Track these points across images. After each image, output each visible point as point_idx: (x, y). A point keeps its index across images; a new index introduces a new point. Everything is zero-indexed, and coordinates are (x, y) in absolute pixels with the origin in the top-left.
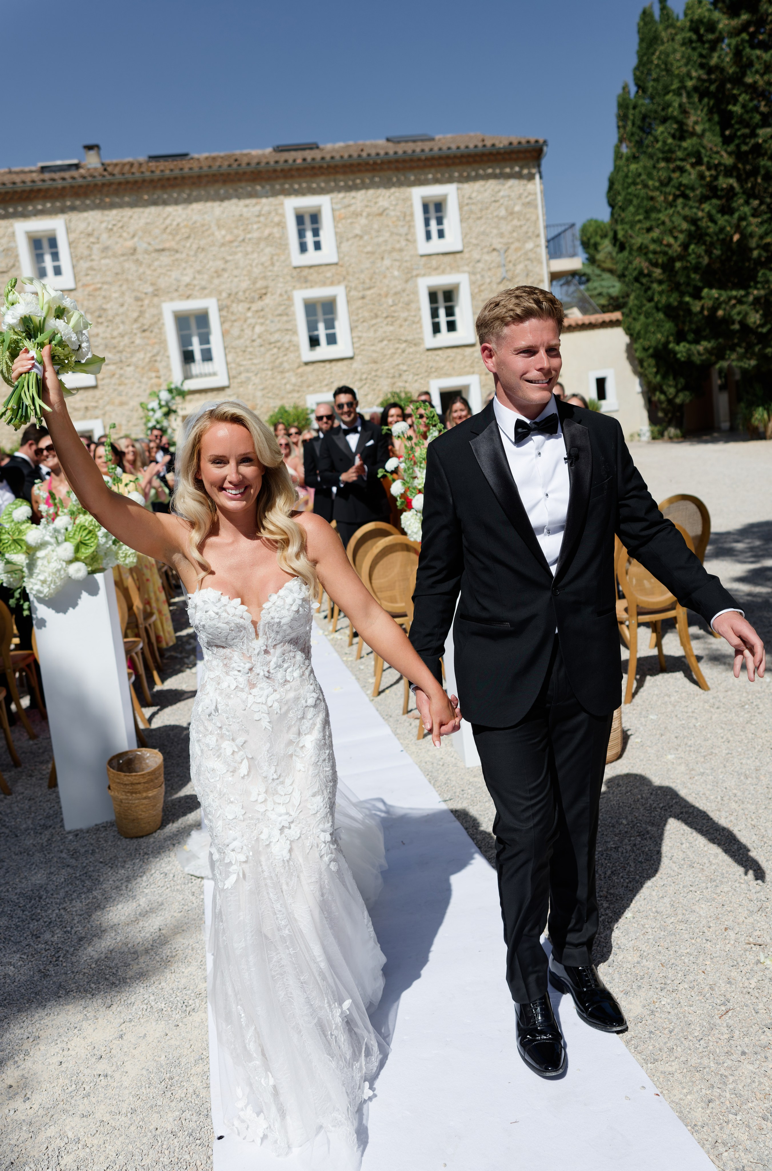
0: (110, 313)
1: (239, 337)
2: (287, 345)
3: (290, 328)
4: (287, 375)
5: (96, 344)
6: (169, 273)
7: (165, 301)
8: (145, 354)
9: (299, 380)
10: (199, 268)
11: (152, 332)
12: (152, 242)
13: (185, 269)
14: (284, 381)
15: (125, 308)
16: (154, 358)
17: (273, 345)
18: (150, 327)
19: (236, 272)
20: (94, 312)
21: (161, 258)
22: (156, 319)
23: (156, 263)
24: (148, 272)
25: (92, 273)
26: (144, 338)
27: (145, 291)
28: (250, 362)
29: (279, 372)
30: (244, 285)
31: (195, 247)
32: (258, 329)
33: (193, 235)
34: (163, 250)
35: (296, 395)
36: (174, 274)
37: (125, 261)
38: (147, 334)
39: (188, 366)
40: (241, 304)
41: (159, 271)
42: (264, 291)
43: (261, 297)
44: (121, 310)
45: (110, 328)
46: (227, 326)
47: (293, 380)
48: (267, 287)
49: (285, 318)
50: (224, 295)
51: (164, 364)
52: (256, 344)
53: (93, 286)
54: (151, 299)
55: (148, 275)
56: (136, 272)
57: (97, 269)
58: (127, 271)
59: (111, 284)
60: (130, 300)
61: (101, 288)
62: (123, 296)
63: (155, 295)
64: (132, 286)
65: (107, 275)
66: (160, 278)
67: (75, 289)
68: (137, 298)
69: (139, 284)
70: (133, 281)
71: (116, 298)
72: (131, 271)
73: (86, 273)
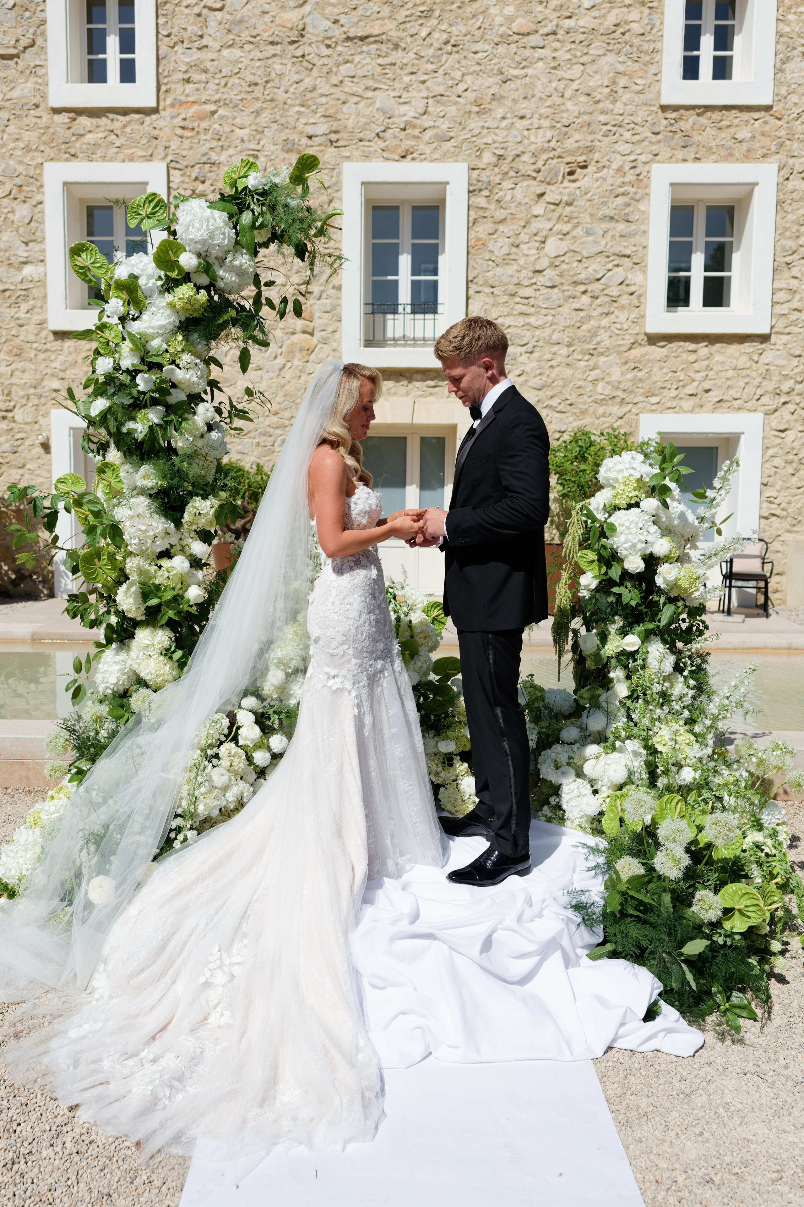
1: (507, 260)
2: (614, 291)
3: (627, 252)
4: (602, 359)
6: (370, 94)
7: (348, 158)
9: (630, 376)
10: (441, 90)
12: (343, 19)
13: (406, 89)
14: (593, 375)
17: (582, 288)
19: (523, 107)
20: (192, 167)
21: (357, 59)
23: (345, 69)
24: (324, 88)
25: (196, 76)
27: (310, 130)
28: (521, 320)
29: (582, 352)
30: (538, 139)
31: (438, 37)
32: (553, 246)
33: (437, 13)
34: (363, 39)
35: (616, 410)
36: (382, 99)
37: (275, 55)
39: (379, 317)
40: (525, 183)
41: (349, 86)
42: (581, 159)
43: (571, 173)
46: (482, 230)
47: (616, 374)
48: (590, 149)
49: (621, 227)
50: (488, 157)
51: (326, 302)
52: (540, 279)
53: (196, 108)
54: (321, 151)
55: (322, 95)
56: (295, 86)
57: (211, 70)
58: (277, 81)
59: (236, 106)
60: (273, 148)
61: (213, 113)
62: (258, 136)
63: (331, 142)
64: (281, 116)
65: (229, 85)
66: (347, 105)
67: (155, 111)
68: (290, 146)
69: (299, 113)
70: (286, 107)
71: (243, 140)
72: (285, 82)
73: (186, 76)
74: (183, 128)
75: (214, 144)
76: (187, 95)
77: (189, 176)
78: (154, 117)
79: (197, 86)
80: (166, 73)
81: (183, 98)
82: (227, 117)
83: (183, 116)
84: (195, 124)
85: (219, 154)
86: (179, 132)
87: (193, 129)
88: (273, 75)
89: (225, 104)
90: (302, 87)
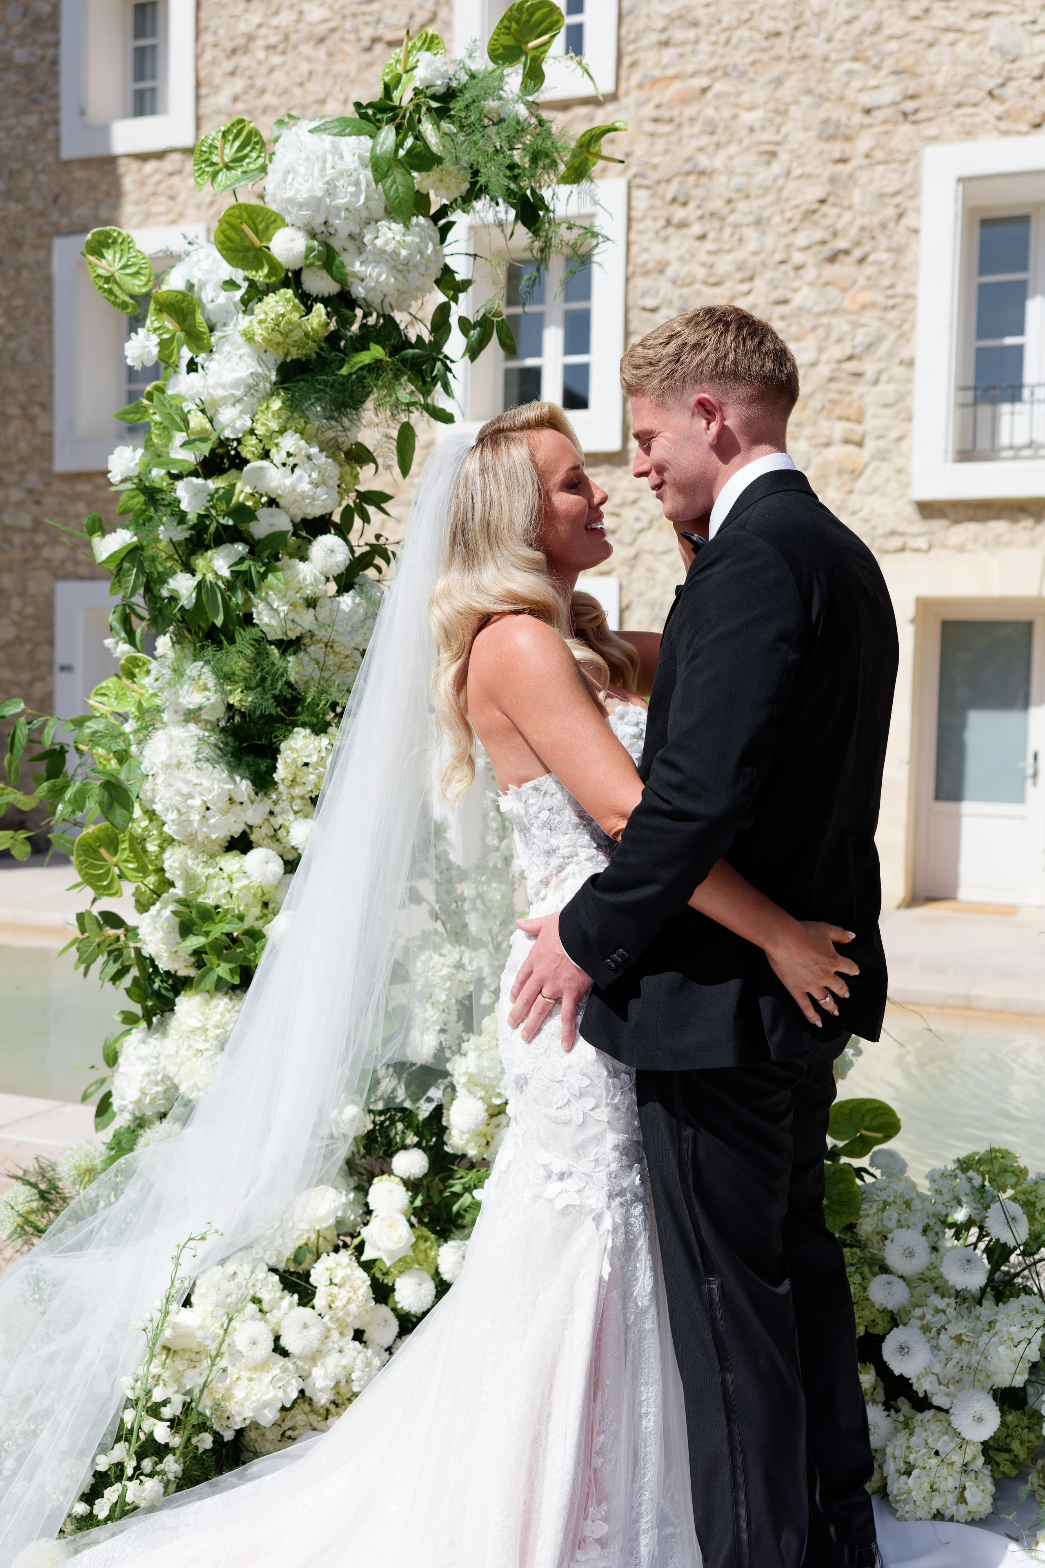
0: (721, 185)
5: (650, 303)
6: (978, 25)
7: (934, 139)
8: (821, 350)
11: (862, 260)
15: (776, 168)
16: (851, 366)
18: (858, 243)
20: (668, 181)
22: (891, 212)
24: (895, 24)
25: (679, 34)
26: (826, 284)
27: (867, 99)
36: (1000, 30)
38: (844, 269)
39: (984, 411)
41: (940, 17)
44: (763, 175)
45: (709, 245)
51: (887, 389)
53: (677, 86)
54: (887, 133)
55: (891, 38)
56: (845, 28)
57: (705, 21)
58: (814, 25)
59: (743, 74)
60: (802, 136)
61: (704, 90)
62: (778, 120)
63: (905, 115)
64: (819, 81)
65: (734, 41)
66: (935, 50)
67: (613, 97)
68: (831, 130)
69: (850, 73)
70: (828, 65)
71: (752, 130)
72: (828, 24)
73: (663, 37)
74: (656, 120)
75: (705, 140)
76: (664, 67)
77: (663, 197)
78: (610, 108)
79: (680, 50)
80: (632, 36)
81: (657, 73)
82: (727, 94)
83: (656, 100)
84: (675, 112)
85: (711, 156)
86: (648, 127)
87: (671, 120)
88: (808, 15)
89: (726, 74)
90: (856, 28)
